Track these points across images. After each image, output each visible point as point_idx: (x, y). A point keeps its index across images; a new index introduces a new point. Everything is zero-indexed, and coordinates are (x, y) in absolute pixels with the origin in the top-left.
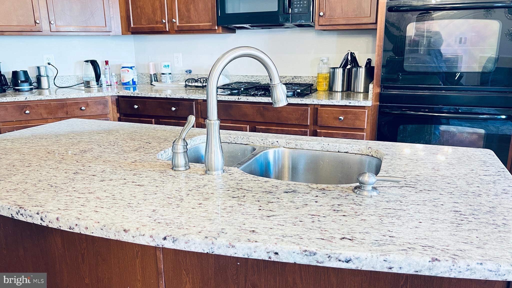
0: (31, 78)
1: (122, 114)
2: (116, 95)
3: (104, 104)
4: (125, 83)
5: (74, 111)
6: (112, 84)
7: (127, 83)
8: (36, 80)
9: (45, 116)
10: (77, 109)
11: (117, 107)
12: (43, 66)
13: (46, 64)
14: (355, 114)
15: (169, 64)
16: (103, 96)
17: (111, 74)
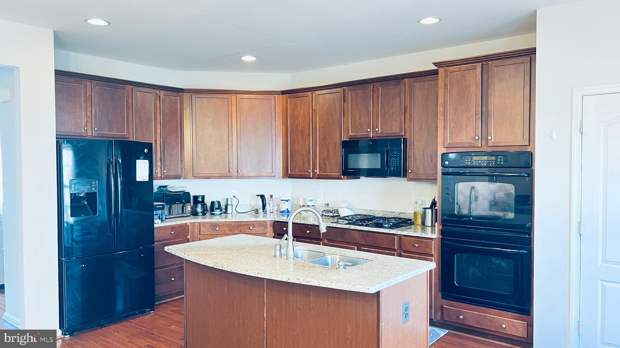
0: (221, 206)
1: (276, 233)
2: (273, 220)
3: (265, 226)
4: (282, 211)
5: (245, 230)
6: (274, 211)
7: (283, 211)
8: (225, 207)
9: (227, 232)
10: (247, 228)
11: (273, 228)
12: (230, 198)
13: (232, 197)
14: (426, 243)
15: (313, 199)
16: (265, 220)
17: (274, 204)
